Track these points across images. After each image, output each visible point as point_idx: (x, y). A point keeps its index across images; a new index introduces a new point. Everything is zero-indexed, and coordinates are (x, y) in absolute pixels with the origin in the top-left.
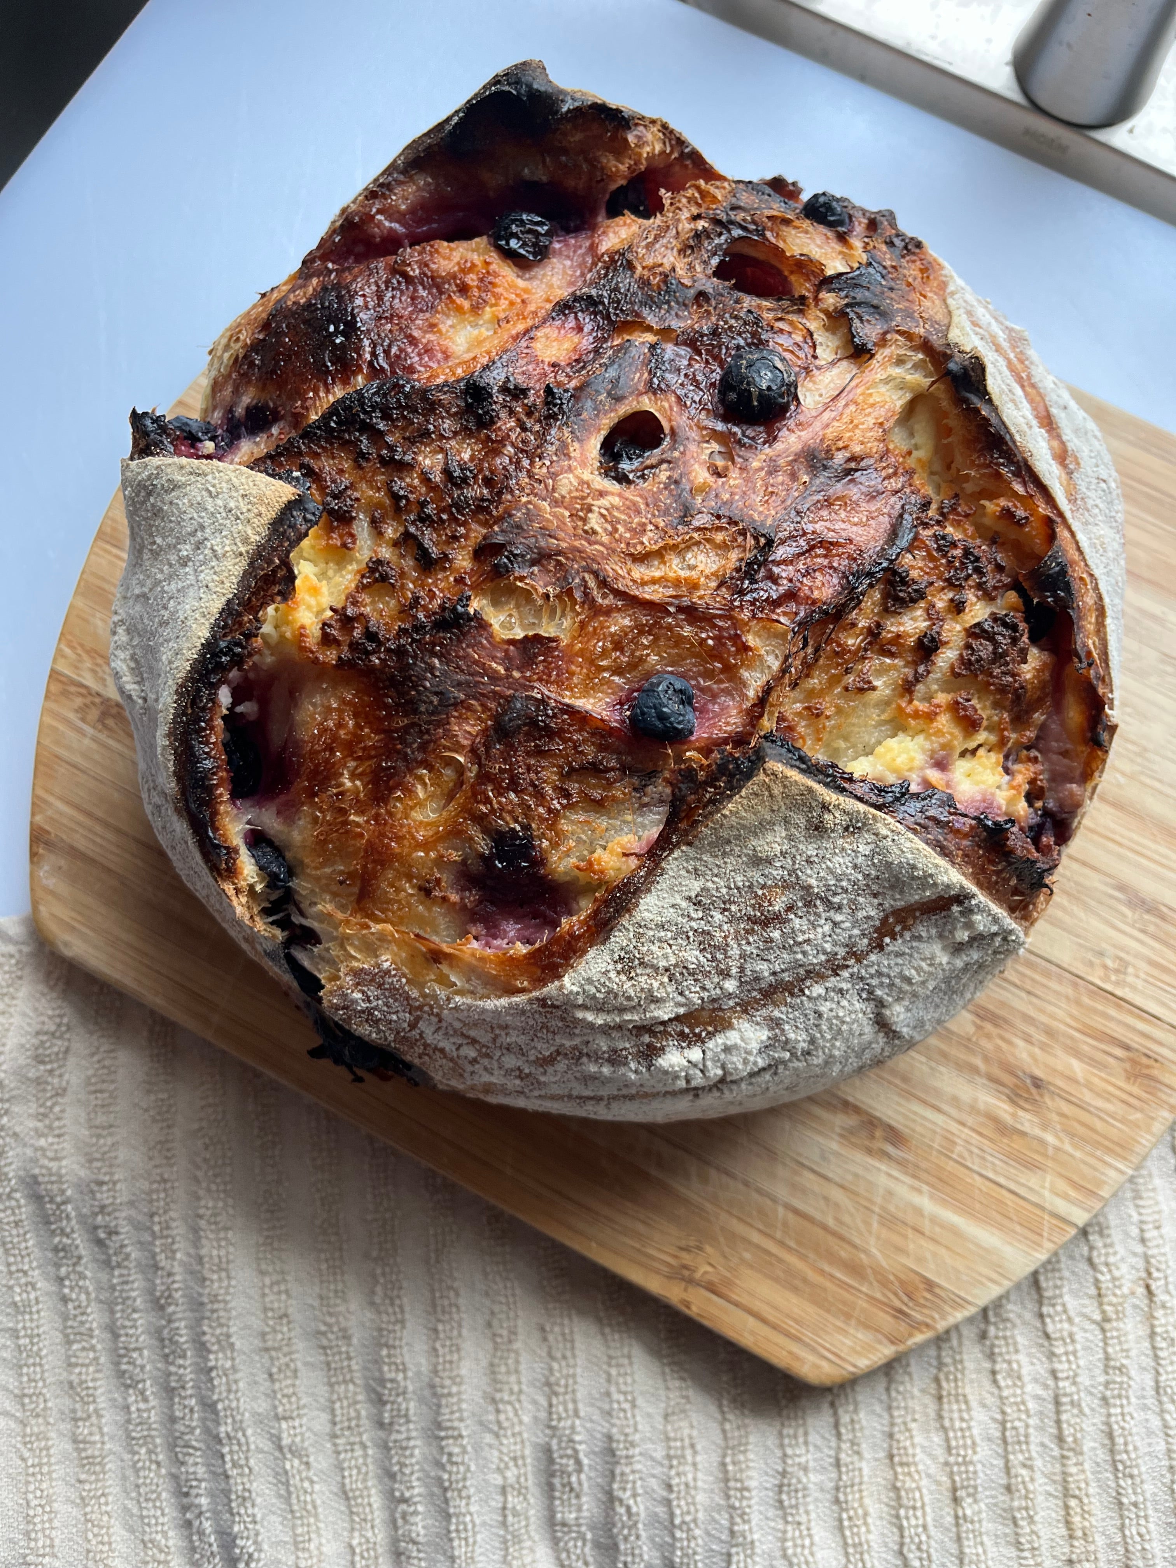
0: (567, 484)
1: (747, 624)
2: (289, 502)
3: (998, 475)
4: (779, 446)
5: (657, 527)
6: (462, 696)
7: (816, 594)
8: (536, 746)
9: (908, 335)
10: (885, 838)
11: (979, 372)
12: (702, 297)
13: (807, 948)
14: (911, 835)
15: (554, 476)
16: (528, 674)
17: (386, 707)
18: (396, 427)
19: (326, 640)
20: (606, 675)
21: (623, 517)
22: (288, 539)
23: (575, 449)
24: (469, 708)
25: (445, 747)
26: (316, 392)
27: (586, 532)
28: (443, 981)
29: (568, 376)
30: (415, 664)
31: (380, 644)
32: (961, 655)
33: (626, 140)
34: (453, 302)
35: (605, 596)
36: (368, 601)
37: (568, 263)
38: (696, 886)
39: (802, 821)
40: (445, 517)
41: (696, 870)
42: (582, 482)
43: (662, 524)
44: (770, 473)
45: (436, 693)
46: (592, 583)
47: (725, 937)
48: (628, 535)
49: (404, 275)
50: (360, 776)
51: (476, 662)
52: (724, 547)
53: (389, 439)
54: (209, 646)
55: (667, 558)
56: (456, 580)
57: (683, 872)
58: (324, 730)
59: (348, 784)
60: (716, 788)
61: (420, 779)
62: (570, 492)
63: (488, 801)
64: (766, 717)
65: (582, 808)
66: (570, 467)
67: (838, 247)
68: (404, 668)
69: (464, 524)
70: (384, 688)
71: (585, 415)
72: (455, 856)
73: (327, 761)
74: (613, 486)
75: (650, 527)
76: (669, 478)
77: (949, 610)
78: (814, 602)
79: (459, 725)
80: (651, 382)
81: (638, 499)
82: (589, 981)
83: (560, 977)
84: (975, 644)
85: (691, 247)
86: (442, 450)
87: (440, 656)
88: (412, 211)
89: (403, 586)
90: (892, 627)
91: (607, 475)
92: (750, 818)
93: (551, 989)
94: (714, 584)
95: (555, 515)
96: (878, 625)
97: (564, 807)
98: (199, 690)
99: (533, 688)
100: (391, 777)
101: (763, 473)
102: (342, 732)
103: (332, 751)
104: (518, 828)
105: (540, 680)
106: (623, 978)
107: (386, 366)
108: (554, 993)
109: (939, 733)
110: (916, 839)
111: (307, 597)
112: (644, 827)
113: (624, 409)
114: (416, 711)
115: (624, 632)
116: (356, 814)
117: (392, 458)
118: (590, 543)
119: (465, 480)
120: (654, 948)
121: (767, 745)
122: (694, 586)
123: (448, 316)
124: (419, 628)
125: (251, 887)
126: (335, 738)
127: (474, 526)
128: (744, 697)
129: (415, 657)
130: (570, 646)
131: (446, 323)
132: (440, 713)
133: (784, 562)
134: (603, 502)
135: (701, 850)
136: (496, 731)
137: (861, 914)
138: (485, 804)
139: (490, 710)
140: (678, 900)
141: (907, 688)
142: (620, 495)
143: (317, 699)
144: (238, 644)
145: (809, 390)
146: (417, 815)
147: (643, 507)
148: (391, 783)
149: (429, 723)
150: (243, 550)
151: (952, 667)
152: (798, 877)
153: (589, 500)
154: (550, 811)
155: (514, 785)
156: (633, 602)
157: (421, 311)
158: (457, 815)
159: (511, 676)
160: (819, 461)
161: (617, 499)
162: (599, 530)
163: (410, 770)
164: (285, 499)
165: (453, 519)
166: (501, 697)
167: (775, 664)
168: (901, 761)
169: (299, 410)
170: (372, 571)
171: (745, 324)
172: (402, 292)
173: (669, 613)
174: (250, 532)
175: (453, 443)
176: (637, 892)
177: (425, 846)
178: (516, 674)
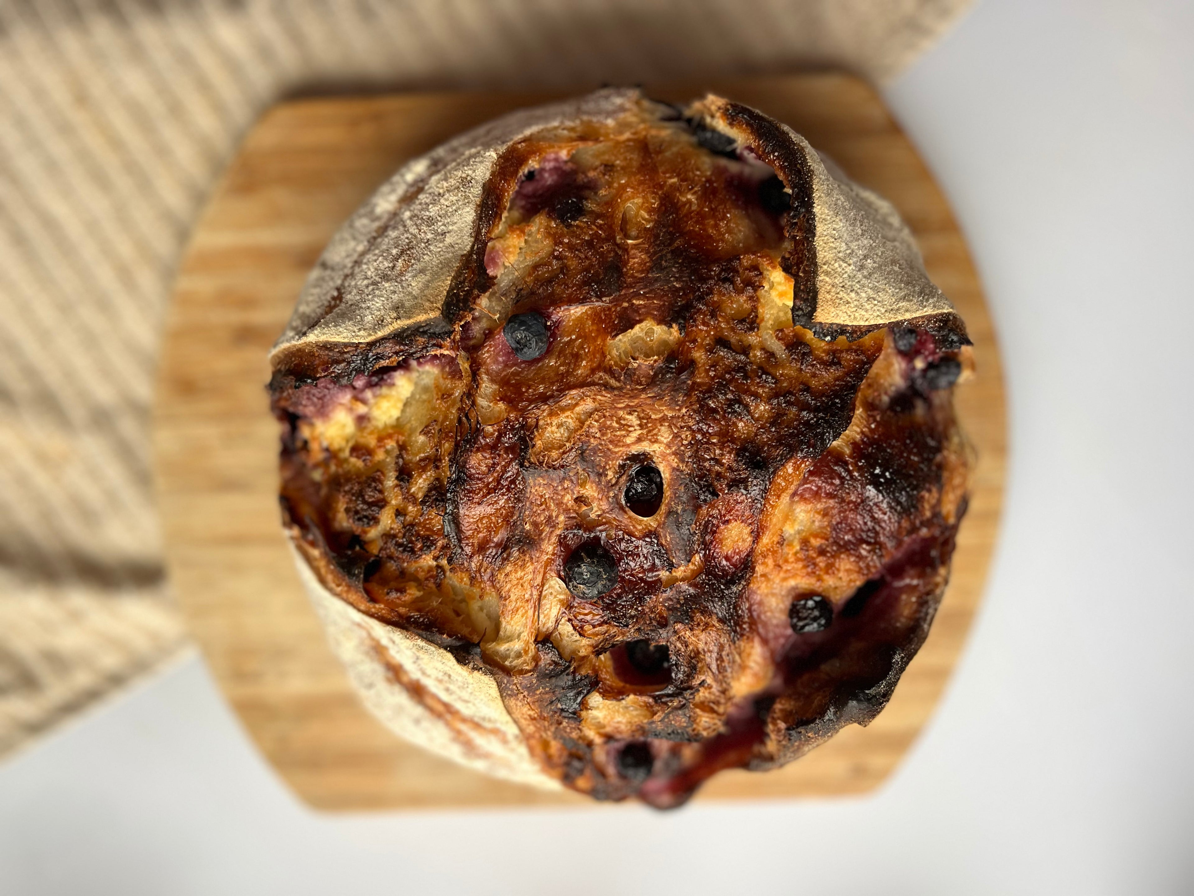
0: (665, 435)
1: (509, 412)
2: (815, 311)
3: (419, 610)
4: (554, 539)
5: (595, 437)
6: (650, 275)
7: (479, 455)
8: (590, 272)
9: (522, 672)
10: (360, 330)
11: (460, 658)
12: (663, 623)
13: (375, 258)
14: (346, 340)
15: (676, 436)
16: (618, 309)
17: (693, 247)
18: (796, 420)
19: (755, 268)
20: (574, 337)
21: (618, 433)
22: (803, 291)
23: (674, 462)
24: (642, 272)
25: (644, 244)
26: (871, 430)
27: (635, 411)
28: (572, 129)
29: (712, 516)
30: (690, 278)
31: (719, 279)
32: (382, 484)
33: (785, 722)
34: (822, 538)
35: (600, 378)
36: (745, 306)
37: (775, 622)
38: (448, 240)
39: (407, 304)
40: (727, 376)
41: (453, 247)
42: (656, 441)
43: (592, 440)
44: (550, 517)
45: (666, 268)
46: (613, 382)
47: (420, 230)
48: (608, 423)
49: (868, 543)
50: (684, 204)
51: (654, 298)
52: (549, 447)
53: (794, 409)
54: (809, 205)
55: (578, 423)
56: (696, 340)
57: (460, 241)
58: (724, 218)
59: (689, 196)
60: (464, 291)
61: (648, 221)
62: (659, 431)
63: (600, 227)
64: (468, 368)
65: (544, 258)
66: (670, 447)
67: (608, 730)
68: (695, 272)
69: (713, 378)
70: (700, 256)
71: (682, 489)
72: (602, 192)
73: (711, 202)
74: (635, 450)
75: (598, 435)
76: (606, 475)
77: (405, 509)
78: (478, 450)
79: (642, 259)
80: (657, 538)
81: (617, 450)
82: (481, 162)
83: (500, 157)
84: (378, 495)
85: (692, 658)
86: (757, 420)
87: (678, 290)
88: (897, 599)
89: (728, 323)
90: (430, 474)
91: (644, 454)
92: (435, 284)
93: (502, 149)
94: (541, 423)
95: (660, 411)
96: (437, 467)
97: (555, 250)
98: (800, 179)
99: (611, 302)
100: (666, 211)
101: (554, 514)
102: (712, 222)
103: (711, 209)
104: (573, 223)
105: (609, 309)
106: (464, 175)
107: (836, 468)
108: (499, 147)
109: (372, 433)
110: (342, 340)
111: (784, 288)
112: (507, 275)
113: (663, 508)
114: (672, 252)
115: (577, 366)
116: (674, 183)
117: (785, 396)
118: (628, 406)
119: (730, 406)
120: (455, 198)
121: (448, 328)
122: (551, 414)
123: (821, 527)
124: (700, 299)
125: (713, 116)
126: (714, 217)
127: (707, 380)
128: (487, 373)
129: (692, 281)
130: (604, 340)
131: (818, 522)
132: (657, 259)
133: (509, 464)
134: (635, 435)
135: (454, 257)
136: (618, 267)
137: (355, 291)
138: (601, 225)
139: (629, 277)
140: (455, 228)
141: (402, 447)
142: (628, 446)
143: (741, 236)
144: (794, 217)
145: (560, 594)
146: (639, 201)
147: (611, 447)
148: (663, 208)
149: (660, 251)
150: (825, 267)
151: (383, 473)
152: (397, 282)
153: (645, 431)
154: (561, 243)
155: (590, 244)
156: (582, 384)
157: (841, 523)
158: (614, 212)
159: (628, 302)
160: (525, 543)
161: (628, 442)
162: (627, 417)
163: (656, 222)
164: (819, 310)
165: (722, 377)
166: (627, 287)
167: (482, 402)
168: (385, 404)
169: (875, 413)
170: (753, 322)
171: (624, 615)
172: (863, 531)
173: (557, 391)
174: (827, 279)
175: (754, 429)
176: (479, 218)
177: (623, 188)
178: (625, 305)
